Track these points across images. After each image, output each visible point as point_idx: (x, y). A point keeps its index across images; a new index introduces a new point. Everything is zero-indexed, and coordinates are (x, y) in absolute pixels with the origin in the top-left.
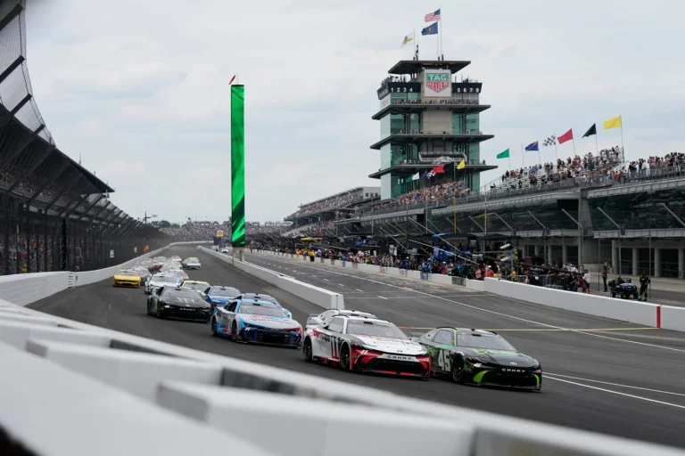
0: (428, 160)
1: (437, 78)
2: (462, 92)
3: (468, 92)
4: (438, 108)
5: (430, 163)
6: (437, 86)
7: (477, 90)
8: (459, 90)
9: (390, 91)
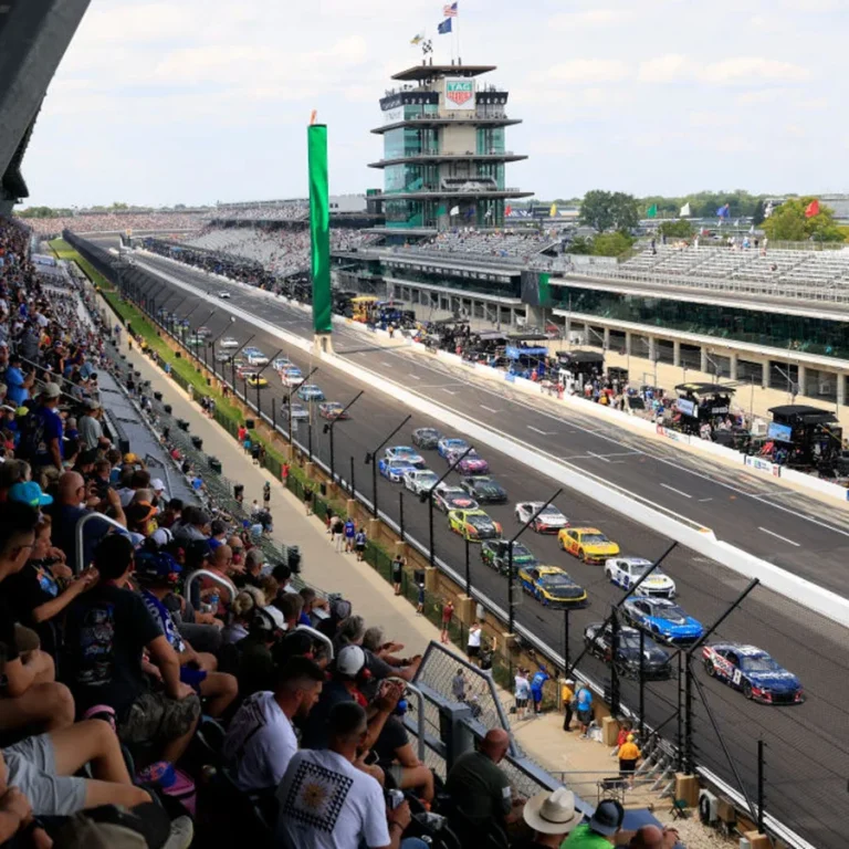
0: (454, 186)
1: (459, 87)
2: (485, 103)
3: (492, 103)
4: (461, 124)
5: (456, 190)
6: (458, 97)
7: (503, 101)
8: (482, 101)
9: (403, 103)
